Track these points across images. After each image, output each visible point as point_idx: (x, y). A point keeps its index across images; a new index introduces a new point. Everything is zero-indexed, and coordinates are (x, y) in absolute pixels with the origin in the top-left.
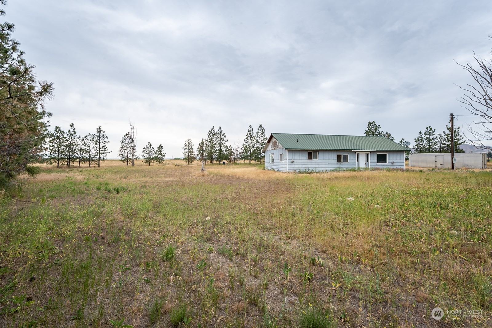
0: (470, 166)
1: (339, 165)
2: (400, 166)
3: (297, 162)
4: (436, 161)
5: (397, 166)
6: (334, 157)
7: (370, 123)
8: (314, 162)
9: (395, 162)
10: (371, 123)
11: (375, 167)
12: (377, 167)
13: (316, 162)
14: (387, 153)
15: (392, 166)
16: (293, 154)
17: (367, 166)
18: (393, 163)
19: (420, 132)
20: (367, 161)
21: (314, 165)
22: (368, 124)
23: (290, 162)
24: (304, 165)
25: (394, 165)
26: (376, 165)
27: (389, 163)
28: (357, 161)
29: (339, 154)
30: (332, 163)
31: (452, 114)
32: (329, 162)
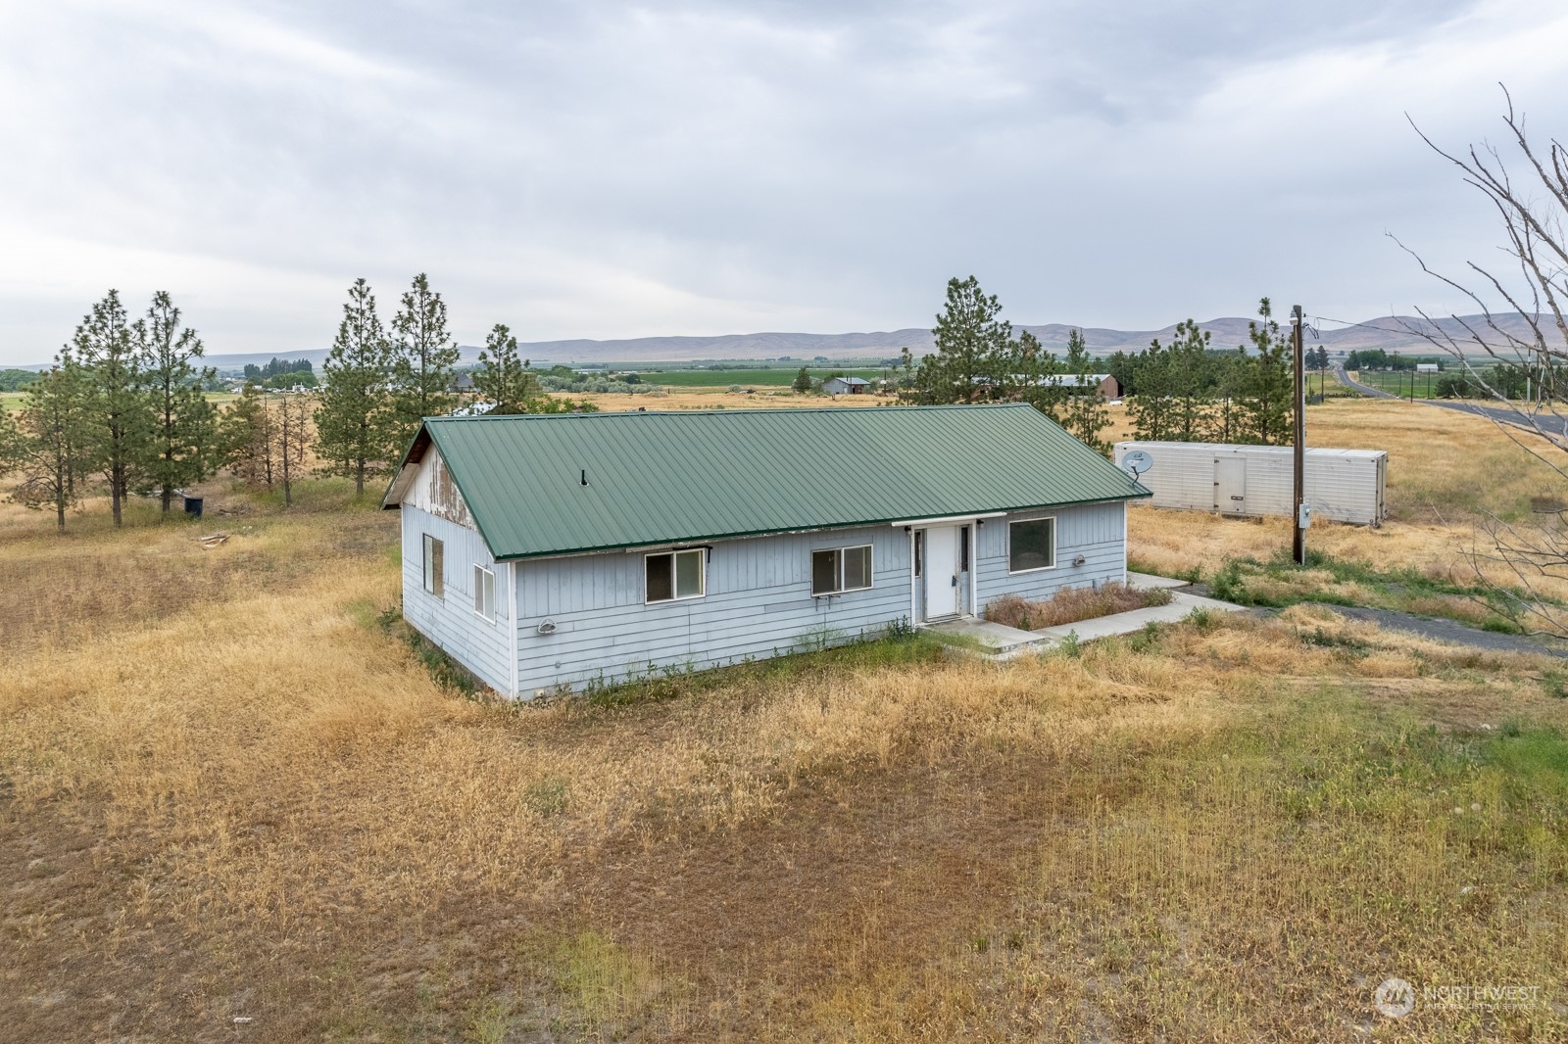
0: (1335, 511)
1: (821, 610)
2: (1106, 574)
3: (578, 626)
4: (1216, 484)
5: (1096, 576)
6: (793, 567)
7: (954, 283)
8: (683, 611)
9: (1085, 554)
10: (960, 287)
11: (1001, 591)
12: (1006, 590)
13: (694, 610)
14: (1052, 514)
15: (1072, 579)
16: (553, 580)
17: (964, 592)
18: (1078, 563)
19: (1156, 341)
20: (965, 565)
21: (685, 631)
22: (950, 291)
23: (531, 632)
24: (619, 641)
25: (1084, 569)
26: (1003, 582)
27: (1061, 565)
28: (917, 574)
29: (824, 545)
30: (784, 606)
31: (1298, 311)
32: (769, 600)
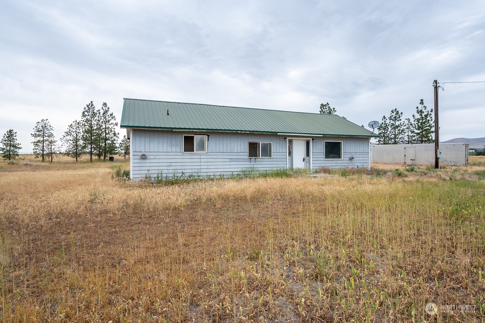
0: (449, 162)
1: (252, 163)
2: (362, 164)
3: (157, 157)
4: (405, 156)
5: (359, 164)
6: (242, 146)
7: (322, 105)
8: (198, 157)
9: (354, 156)
10: (324, 106)
11: (322, 165)
12: (324, 165)
13: (202, 157)
14: (341, 140)
15: (349, 164)
16: (147, 140)
17: (308, 164)
18: (351, 159)
19: (384, 116)
20: (308, 154)
21: (199, 164)
22: (321, 107)
23: (138, 157)
24: (173, 164)
25: (353, 161)
26: (323, 162)
27: (345, 159)
28: (289, 155)
29: (254, 140)
30: (238, 160)
31: (436, 82)
32: (232, 157)
